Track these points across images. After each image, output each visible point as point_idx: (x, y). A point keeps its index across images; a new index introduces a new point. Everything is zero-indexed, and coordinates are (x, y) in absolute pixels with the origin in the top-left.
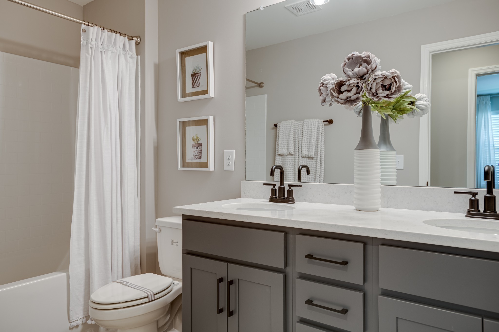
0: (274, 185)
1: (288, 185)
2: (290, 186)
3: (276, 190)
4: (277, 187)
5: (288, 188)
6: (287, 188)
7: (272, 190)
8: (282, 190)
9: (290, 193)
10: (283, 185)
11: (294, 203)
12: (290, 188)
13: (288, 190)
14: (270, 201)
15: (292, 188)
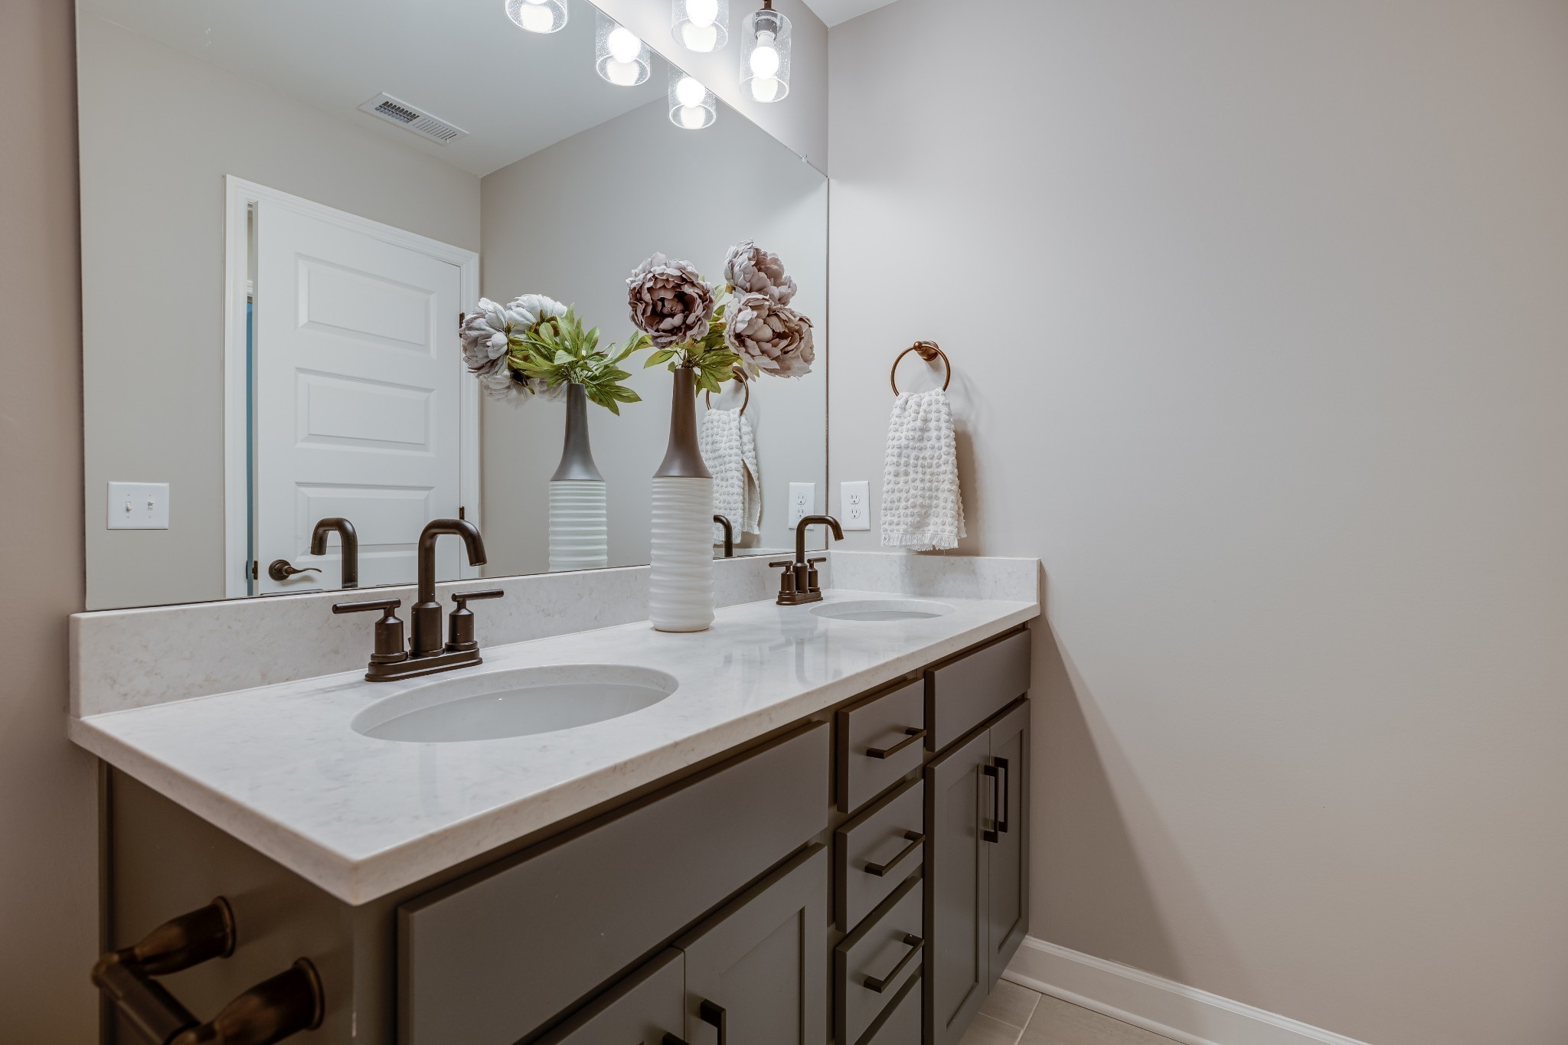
0: (390, 607)
1: (454, 598)
2: (461, 600)
3: (400, 624)
4: (404, 615)
5: (454, 605)
6: (449, 608)
7: (381, 625)
8: (425, 618)
9: (462, 626)
10: (432, 599)
11: (480, 662)
12: (461, 605)
13: (454, 618)
14: (370, 678)
15: (469, 603)
